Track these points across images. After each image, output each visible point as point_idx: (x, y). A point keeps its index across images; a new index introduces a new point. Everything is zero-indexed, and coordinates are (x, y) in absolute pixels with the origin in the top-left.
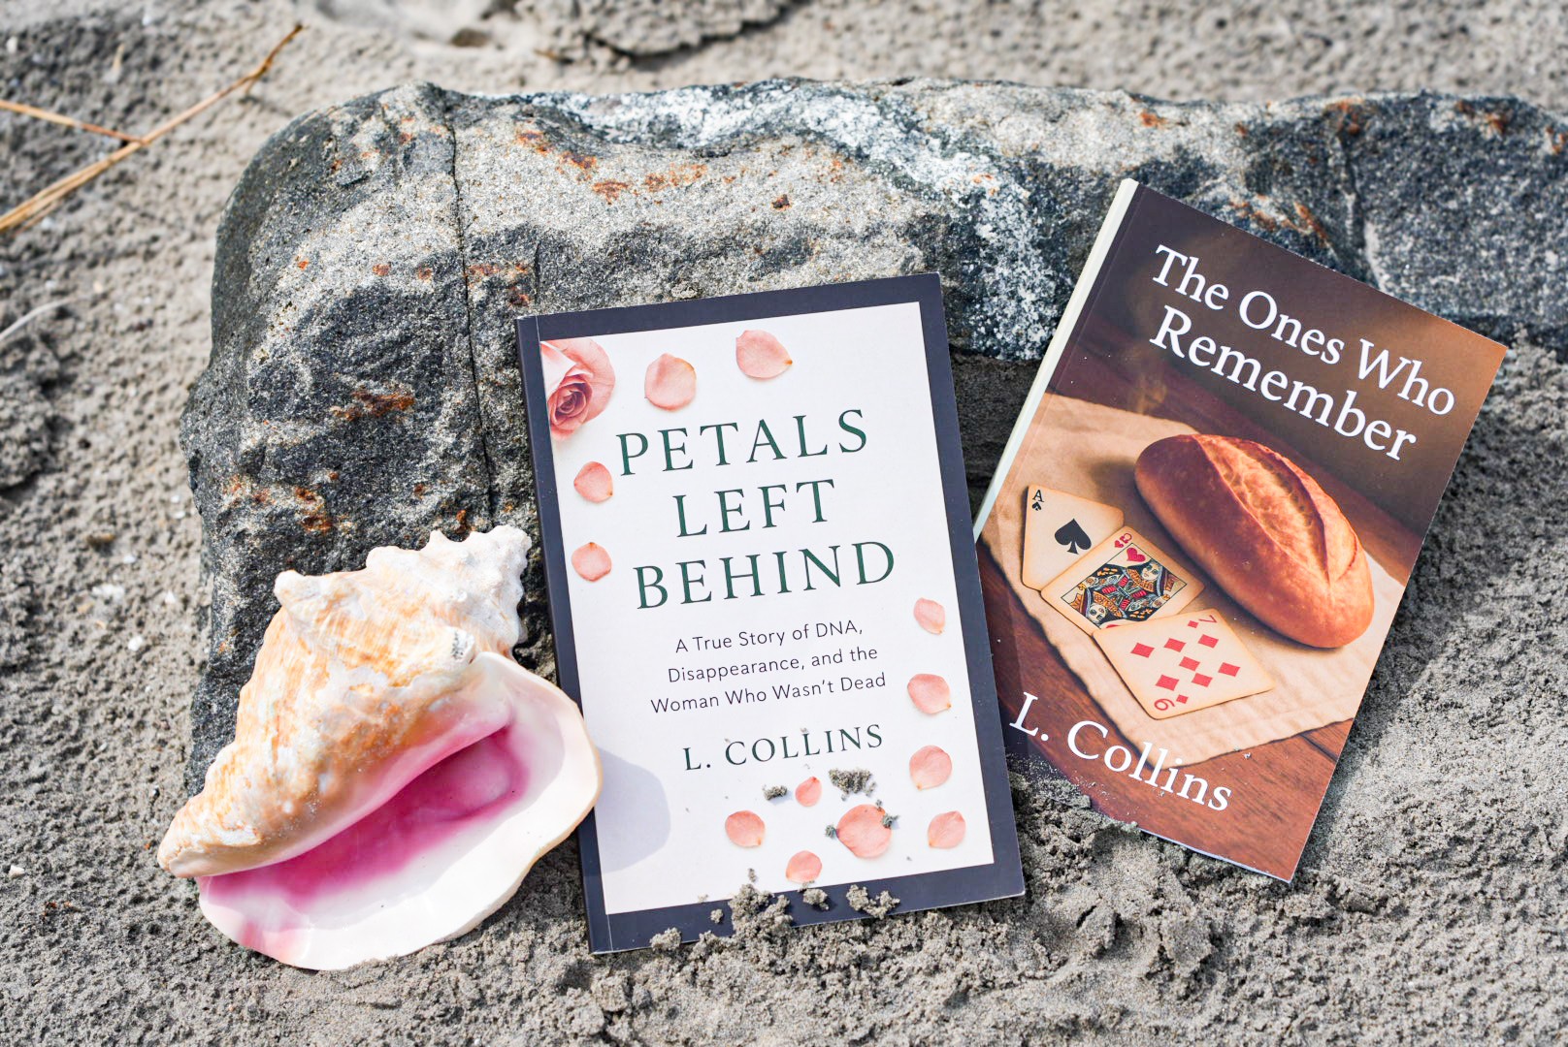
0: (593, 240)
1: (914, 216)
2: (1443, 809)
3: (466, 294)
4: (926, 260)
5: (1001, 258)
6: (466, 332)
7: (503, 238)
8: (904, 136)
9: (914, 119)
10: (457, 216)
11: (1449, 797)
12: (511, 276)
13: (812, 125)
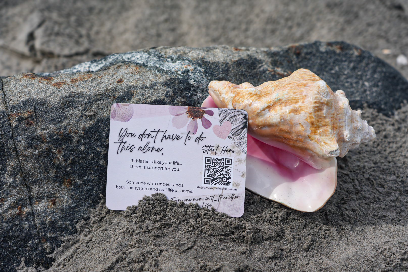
0: (55, 100)
1: (166, 79)
2: (394, 250)
3: (10, 124)
4: (173, 92)
5: (199, 91)
6: (12, 138)
7: (22, 104)
8: (158, 59)
9: (160, 55)
10: (4, 101)
11: (394, 246)
12: (26, 115)
13: (126, 60)
